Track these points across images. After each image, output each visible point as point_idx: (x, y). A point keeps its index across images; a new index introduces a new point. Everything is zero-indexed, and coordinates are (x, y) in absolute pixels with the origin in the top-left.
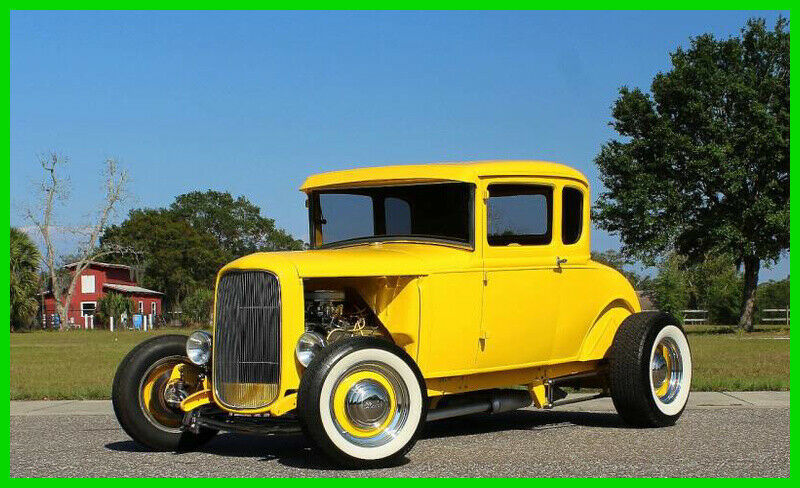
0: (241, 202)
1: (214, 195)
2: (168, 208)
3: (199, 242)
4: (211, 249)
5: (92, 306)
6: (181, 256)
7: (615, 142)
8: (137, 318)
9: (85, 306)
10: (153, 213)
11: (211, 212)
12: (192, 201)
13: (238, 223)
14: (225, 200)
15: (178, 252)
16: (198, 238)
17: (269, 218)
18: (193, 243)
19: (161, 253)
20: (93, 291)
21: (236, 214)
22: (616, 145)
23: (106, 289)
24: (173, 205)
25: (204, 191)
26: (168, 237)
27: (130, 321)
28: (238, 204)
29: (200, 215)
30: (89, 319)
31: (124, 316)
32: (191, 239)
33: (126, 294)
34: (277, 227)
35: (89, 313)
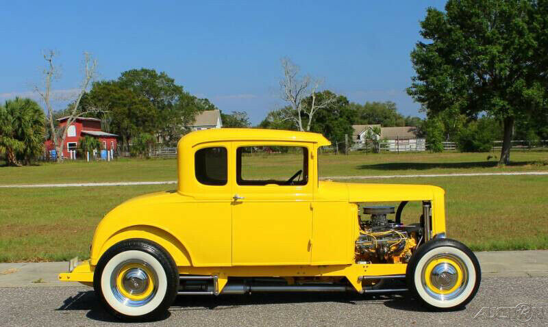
0: (163, 76)
1: (145, 72)
2: (117, 80)
3: (137, 102)
4: (146, 106)
5: (74, 145)
6: (127, 112)
8: (103, 152)
9: (70, 145)
10: (108, 84)
11: (144, 82)
12: (132, 75)
13: (161, 89)
14: (152, 75)
15: (126, 109)
16: (136, 100)
17: (180, 86)
18: (135, 103)
19: (116, 109)
20: (75, 135)
21: (159, 83)
22: (421, 45)
23: (83, 134)
24: (120, 78)
25: (139, 69)
26: (119, 99)
27: (99, 155)
28: (160, 77)
29: (137, 84)
30: (73, 153)
31: (95, 151)
32: (134, 100)
33: (95, 137)
34: (185, 90)
35: (73, 149)
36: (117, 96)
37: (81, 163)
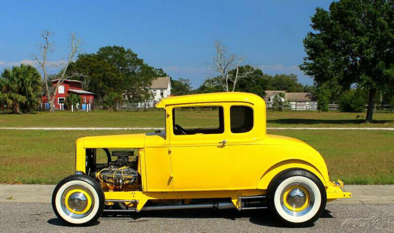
0: (129, 52)
1: (116, 48)
2: (96, 53)
3: (110, 70)
4: (115, 73)
5: (63, 99)
6: (102, 76)
7: (311, 33)
8: (84, 106)
9: (60, 100)
10: (90, 56)
11: (115, 56)
12: (106, 51)
13: (128, 61)
14: (121, 50)
16: (109, 68)
17: (141, 59)
18: (108, 70)
19: (94, 75)
20: (63, 92)
21: (127, 57)
22: (312, 34)
23: (69, 92)
24: (98, 52)
25: (112, 46)
26: (97, 67)
27: (80, 107)
28: (127, 52)
29: (110, 57)
30: (62, 105)
31: (78, 104)
33: (78, 94)
34: (144, 63)
35: (62, 103)
36: (95, 65)
37: (67, 113)
